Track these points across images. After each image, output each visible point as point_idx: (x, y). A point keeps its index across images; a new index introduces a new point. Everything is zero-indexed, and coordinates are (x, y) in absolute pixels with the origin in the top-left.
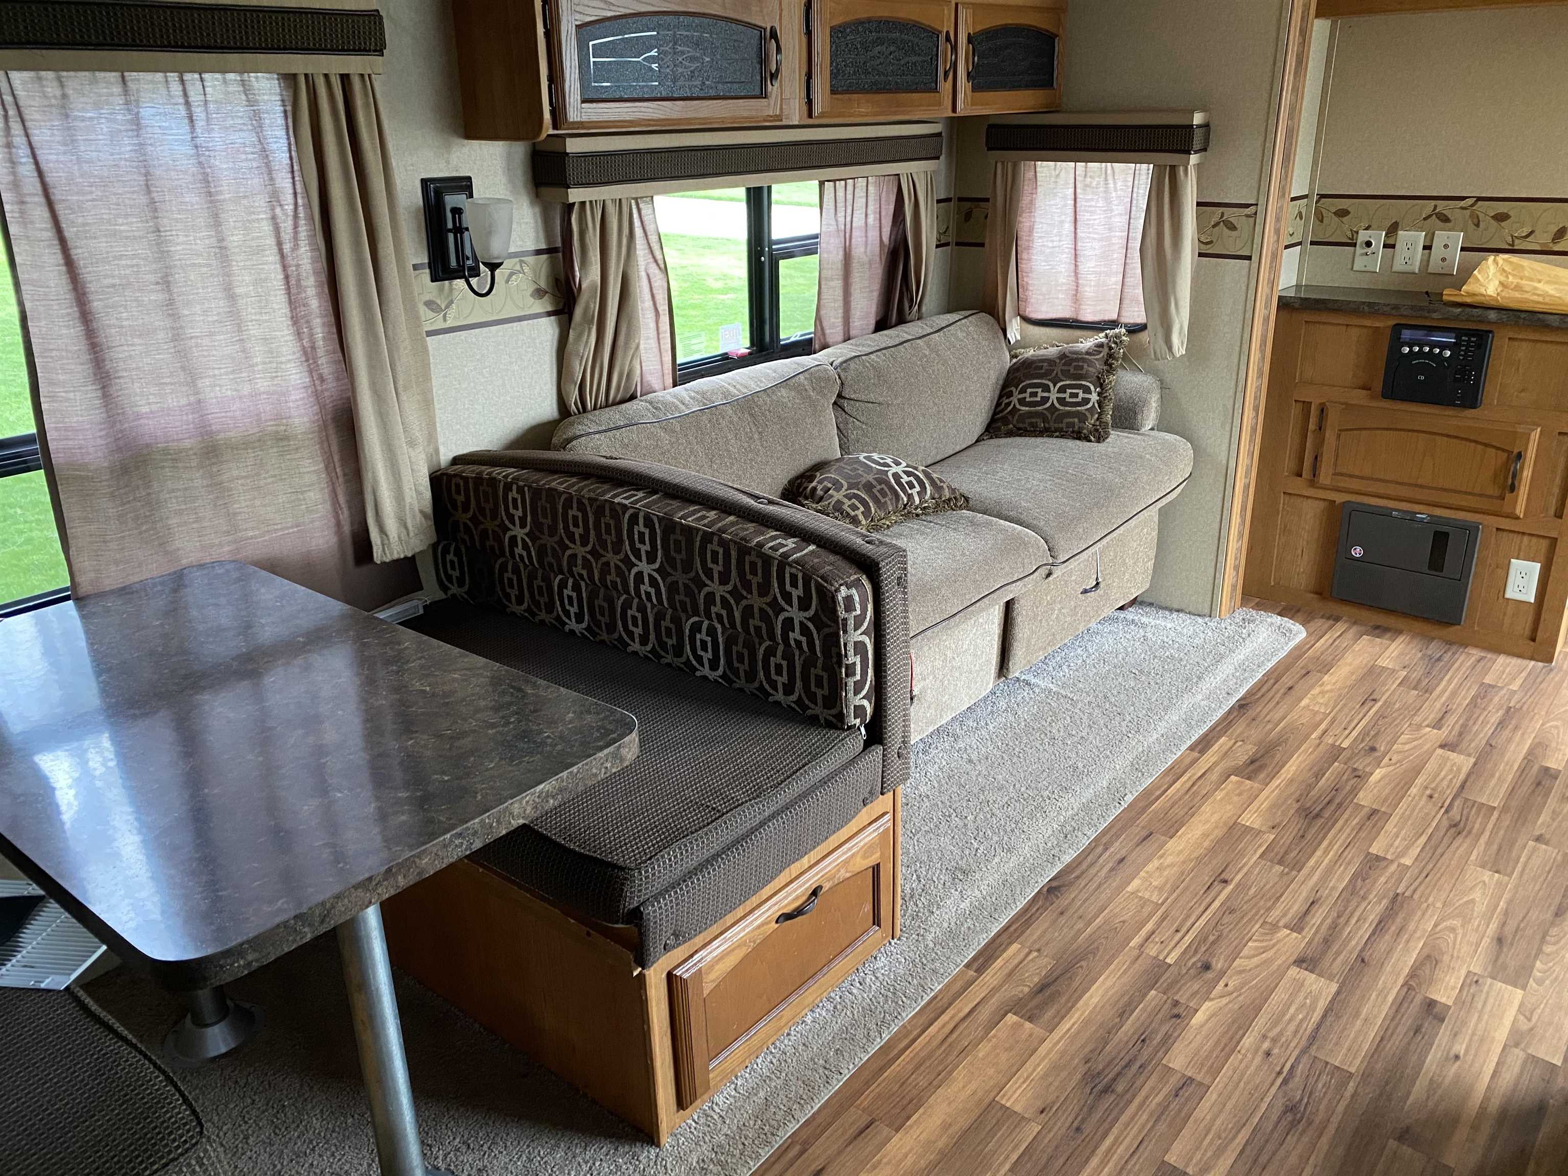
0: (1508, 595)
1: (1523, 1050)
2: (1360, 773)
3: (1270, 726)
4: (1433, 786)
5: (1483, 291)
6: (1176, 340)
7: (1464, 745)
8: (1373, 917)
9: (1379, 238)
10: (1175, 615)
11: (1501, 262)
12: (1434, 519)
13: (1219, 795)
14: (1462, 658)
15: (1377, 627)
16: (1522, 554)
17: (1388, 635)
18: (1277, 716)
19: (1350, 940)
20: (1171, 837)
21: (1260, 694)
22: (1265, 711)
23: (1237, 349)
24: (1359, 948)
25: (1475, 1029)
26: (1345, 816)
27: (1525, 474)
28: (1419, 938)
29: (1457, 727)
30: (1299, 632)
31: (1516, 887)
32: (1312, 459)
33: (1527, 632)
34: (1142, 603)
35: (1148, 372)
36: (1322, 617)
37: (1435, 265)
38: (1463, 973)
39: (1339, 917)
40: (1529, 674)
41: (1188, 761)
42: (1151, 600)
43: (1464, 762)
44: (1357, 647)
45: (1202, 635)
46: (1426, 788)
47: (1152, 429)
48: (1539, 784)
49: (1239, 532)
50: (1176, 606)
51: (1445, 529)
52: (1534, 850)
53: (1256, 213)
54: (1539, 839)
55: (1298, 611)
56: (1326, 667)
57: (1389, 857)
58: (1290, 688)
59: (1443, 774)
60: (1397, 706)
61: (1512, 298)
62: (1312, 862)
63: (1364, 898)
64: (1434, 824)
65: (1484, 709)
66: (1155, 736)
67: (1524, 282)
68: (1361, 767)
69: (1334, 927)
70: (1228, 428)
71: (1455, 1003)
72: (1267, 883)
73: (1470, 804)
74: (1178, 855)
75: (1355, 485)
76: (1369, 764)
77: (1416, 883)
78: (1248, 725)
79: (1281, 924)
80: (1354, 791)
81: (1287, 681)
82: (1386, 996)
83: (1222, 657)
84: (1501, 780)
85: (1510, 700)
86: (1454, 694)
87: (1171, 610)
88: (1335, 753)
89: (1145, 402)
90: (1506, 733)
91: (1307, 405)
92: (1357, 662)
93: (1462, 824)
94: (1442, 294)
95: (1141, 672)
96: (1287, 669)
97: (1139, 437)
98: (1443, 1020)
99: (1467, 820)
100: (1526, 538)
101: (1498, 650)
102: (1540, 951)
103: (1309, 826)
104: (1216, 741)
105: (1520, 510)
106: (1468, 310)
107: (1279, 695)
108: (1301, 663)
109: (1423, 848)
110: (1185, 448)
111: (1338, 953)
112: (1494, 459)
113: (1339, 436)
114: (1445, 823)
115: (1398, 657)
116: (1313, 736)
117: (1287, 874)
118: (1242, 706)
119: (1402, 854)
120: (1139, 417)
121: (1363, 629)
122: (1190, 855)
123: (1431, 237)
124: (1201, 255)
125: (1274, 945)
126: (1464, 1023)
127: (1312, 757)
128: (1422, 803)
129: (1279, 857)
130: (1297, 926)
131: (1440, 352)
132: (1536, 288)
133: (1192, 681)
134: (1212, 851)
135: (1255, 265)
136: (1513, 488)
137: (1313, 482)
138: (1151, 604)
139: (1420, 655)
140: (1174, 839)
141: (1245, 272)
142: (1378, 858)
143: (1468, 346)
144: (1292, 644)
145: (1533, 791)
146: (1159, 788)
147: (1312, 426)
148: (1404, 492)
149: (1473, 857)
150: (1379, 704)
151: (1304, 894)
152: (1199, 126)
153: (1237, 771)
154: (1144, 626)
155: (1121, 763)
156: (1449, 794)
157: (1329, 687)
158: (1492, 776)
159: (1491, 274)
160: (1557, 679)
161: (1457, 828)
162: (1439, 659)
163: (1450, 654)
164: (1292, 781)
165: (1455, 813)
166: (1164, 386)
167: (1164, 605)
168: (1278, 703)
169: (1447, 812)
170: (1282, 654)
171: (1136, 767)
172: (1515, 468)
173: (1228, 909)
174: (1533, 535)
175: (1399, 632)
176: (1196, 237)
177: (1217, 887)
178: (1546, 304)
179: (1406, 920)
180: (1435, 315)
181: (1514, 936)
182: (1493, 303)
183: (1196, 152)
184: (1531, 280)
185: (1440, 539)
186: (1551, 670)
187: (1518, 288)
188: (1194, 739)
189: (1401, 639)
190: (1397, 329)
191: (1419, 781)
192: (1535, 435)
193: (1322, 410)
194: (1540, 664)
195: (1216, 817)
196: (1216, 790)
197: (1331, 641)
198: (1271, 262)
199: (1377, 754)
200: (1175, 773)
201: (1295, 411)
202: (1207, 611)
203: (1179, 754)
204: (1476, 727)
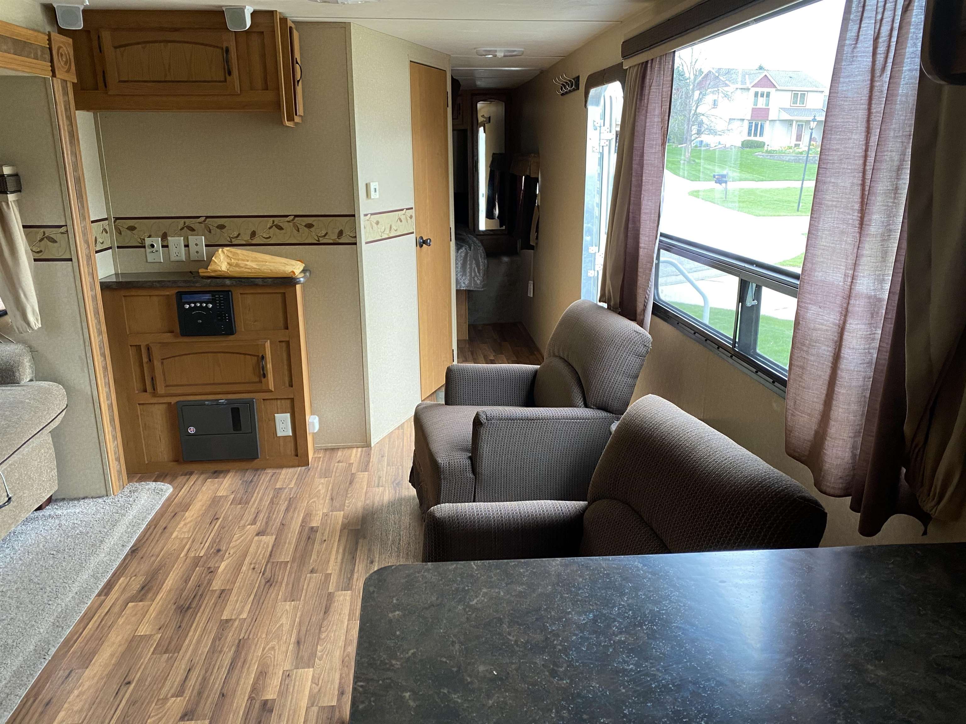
0: (278, 435)
1: (317, 706)
2: (212, 569)
3: (153, 558)
4: (254, 561)
5: (219, 269)
6: (31, 318)
7: (268, 530)
8: (227, 662)
9: (158, 242)
10: (82, 502)
11: (226, 252)
12: (229, 402)
13: (121, 621)
14: (263, 477)
15: (215, 472)
16: (279, 410)
17: (222, 475)
18: (157, 550)
19: (214, 685)
20: (87, 668)
21: (145, 538)
22: (150, 548)
23: (78, 318)
24: (220, 688)
25: (290, 706)
26: (205, 602)
27: (268, 366)
28: (255, 663)
29: (265, 519)
30: (167, 490)
31: (304, 606)
32: (150, 380)
33: (293, 453)
34: (56, 500)
35: (18, 342)
36: (181, 475)
37: (194, 256)
38: (281, 673)
39: (206, 672)
40: (299, 475)
41: (96, 606)
42: (63, 497)
43: (269, 540)
44: (204, 488)
45: (102, 511)
46: (251, 564)
47: (31, 380)
48: (309, 538)
49: (113, 436)
50: (82, 496)
51: (235, 406)
52: (310, 578)
53: (67, 231)
54: (312, 572)
55: (166, 476)
56: (186, 507)
57: (233, 618)
58: (165, 528)
59: (259, 552)
60: (230, 518)
61: (235, 272)
62: (187, 642)
63: (220, 652)
64: (257, 585)
65: (277, 504)
66: (71, 595)
67: (240, 262)
68: (212, 566)
69: (204, 679)
70: (86, 371)
71: (278, 696)
72: (158, 670)
73: (275, 564)
74: (93, 678)
75: (179, 390)
76: (217, 562)
77: (250, 627)
78: (139, 563)
79: (169, 695)
80: (210, 583)
81: (162, 524)
82: (239, 712)
83: (117, 521)
84: (290, 543)
85: (290, 494)
86: (261, 500)
87: (78, 499)
88: (196, 561)
89: (19, 364)
90: (290, 513)
91: (138, 347)
92: (205, 498)
93: (272, 579)
94: (199, 273)
95: (58, 552)
96: (162, 516)
97: (20, 388)
98: (272, 711)
99: (274, 575)
100: (279, 401)
101: (281, 467)
102: (319, 638)
103: (184, 616)
104: (117, 582)
105: (271, 387)
106: (214, 280)
107: (158, 535)
108: (171, 509)
109: (252, 603)
110: (58, 390)
111: (208, 697)
112: (251, 361)
113: (162, 363)
114: (263, 581)
115: (229, 486)
116: (182, 556)
117: (171, 657)
118: (134, 551)
119: (241, 613)
120: (17, 374)
121: (207, 475)
122: (102, 674)
123: (186, 239)
124: (35, 260)
125: (166, 713)
126: (284, 705)
127: (182, 570)
128: (249, 574)
129: (165, 648)
130: (180, 693)
131: (206, 305)
132: (246, 265)
133: (95, 546)
134: (118, 664)
135: (76, 264)
136: (264, 376)
137: (154, 393)
138: (63, 499)
139: (241, 482)
140: (90, 667)
141: (70, 269)
142: (227, 621)
143: (220, 300)
144: (164, 499)
145: (307, 544)
146: (76, 633)
147: (145, 360)
148: (209, 389)
149: (280, 597)
150: (221, 520)
151: (183, 667)
152: (9, 176)
153: (132, 599)
154: (58, 517)
155: (43, 628)
156: (264, 562)
157: (189, 520)
158: (285, 543)
159: (222, 259)
160: (312, 474)
161: (270, 583)
162: (251, 481)
163: (257, 476)
164: (170, 590)
165: (268, 574)
166: (32, 350)
167: (72, 497)
168: (158, 541)
169: (263, 574)
170: (158, 507)
171: (56, 625)
172: (262, 364)
173: (132, 703)
174: (282, 399)
175: (228, 471)
176: (29, 248)
177: (123, 689)
178: (253, 273)
179: (246, 654)
180: (197, 285)
181: (305, 636)
182: (226, 275)
183: (12, 192)
184: (243, 260)
185: (235, 412)
186: (309, 469)
187: (237, 265)
188: (100, 587)
189: (230, 475)
190: (180, 295)
191: (246, 562)
192: (268, 344)
193: (148, 349)
194: (304, 468)
195: (119, 638)
196: (119, 618)
197: (188, 489)
198: (88, 262)
199: (221, 553)
200: (87, 618)
201: (132, 352)
202: (105, 493)
203: (89, 602)
204: (274, 516)
